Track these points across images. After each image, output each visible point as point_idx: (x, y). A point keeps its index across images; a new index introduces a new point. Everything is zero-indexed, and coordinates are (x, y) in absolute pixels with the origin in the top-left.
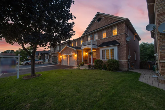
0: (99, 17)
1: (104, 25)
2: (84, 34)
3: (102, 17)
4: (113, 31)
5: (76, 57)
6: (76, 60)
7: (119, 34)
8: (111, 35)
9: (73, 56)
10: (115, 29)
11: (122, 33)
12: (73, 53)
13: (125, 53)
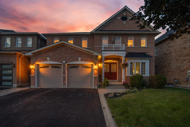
0: (125, 14)
1: (132, 29)
2: (97, 30)
3: (129, 17)
4: (142, 41)
5: (96, 69)
6: (96, 75)
7: (149, 46)
8: (140, 46)
9: (80, 67)
10: (144, 39)
11: (151, 46)
12: (85, 61)
13: (154, 69)
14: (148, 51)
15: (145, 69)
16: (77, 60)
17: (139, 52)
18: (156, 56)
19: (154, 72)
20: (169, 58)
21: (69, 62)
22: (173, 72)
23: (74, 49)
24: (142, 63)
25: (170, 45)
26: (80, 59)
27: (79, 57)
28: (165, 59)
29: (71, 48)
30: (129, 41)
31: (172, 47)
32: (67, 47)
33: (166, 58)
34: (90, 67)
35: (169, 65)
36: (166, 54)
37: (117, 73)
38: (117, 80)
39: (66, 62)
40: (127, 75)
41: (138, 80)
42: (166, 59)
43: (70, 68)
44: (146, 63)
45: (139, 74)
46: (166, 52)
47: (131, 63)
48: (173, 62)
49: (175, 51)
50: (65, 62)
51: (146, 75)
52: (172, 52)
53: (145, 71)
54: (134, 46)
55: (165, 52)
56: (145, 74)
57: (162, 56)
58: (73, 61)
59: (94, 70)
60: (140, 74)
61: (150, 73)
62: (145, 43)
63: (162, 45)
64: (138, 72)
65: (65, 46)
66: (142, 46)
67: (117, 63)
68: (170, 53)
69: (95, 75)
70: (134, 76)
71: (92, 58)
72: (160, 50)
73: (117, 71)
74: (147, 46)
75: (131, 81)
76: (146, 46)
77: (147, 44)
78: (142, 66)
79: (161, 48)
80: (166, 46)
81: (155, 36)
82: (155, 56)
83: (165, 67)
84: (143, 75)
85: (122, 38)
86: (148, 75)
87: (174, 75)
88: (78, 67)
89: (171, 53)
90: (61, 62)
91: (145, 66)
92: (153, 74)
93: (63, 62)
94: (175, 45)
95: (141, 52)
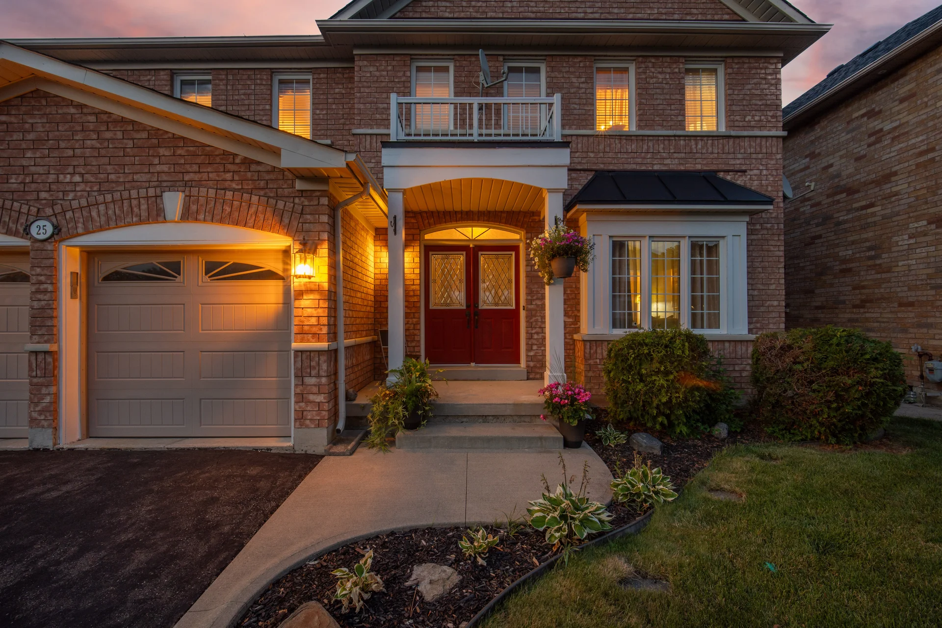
4: (689, 94)
5: (318, 290)
6: (317, 337)
7: (744, 128)
8: (682, 125)
9: (194, 269)
10: (705, 79)
11: (760, 128)
12: (221, 221)
13: (777, 284)
14: (737, 163)
15: (714, 285)
16: (157, 215)
17: (672, 164)
18: (790, 194)
19: (777, 303)
20: (873, 214)
21: (87, 232)
22: (911, 304)
23: (123, 120)
24: (696, 247)
25: (875, 124)
26: (174, 202)
27: (172, 188)
28: (839, 223)
29: (98, 113)
30: (600, 94)
31: (893, 139)
32: (71, 103)
33: (849, 211)
34: (270, 275)
35: (870, 258)
36: (851, 191)
37: (523, 314)
38: (517, 361)
39: (57, 229)
40: (586, 329)
41: (667, 373)
42: (845, 222)
43: (106, 279)
44: (722, 244)
45: (674, 322)
46: (849, 176)
47: (615, 244)
48: (903, 241)
49: (918, 165)
50: (50, 229)
51: (722, 331)
52: (895, 174)
53: (714, 302)
54: (639, 127)
55: (838, 175)
56: (714, 322)
57: (819, 204)
58: (118, 222)
59: (300, 294)
60: (685, 325)
61: (750, 317)
62: (710, 108)
63: (818, 131)
64: (670, 306)
65: (47, 95)
66: (693, 126)
67: (522, 247)
68: (878, 183)
69: (303, 334)
70: (634, 343)
71: (277, 197)
72: (807, 168)
73: (522, 303)
74: (730, 124)
75: (612, 381)
76: (723, 129)
77: (730, 113)
78: (693, 263)
79: (813, 156)
80: (844, 137)
81: (785, 61)
82: (785, 197)
83: (843, 271)
84: (707, 332)
85: (552, 69)
86: (741, 330)
87: (920, 326)
88: (176, 268)
89: (888, 177)
90: (16, 234)
91: (714, 267)
92: (776, 324)
93: (34, 230)
94: (922, 123)
95: (689, 167)
